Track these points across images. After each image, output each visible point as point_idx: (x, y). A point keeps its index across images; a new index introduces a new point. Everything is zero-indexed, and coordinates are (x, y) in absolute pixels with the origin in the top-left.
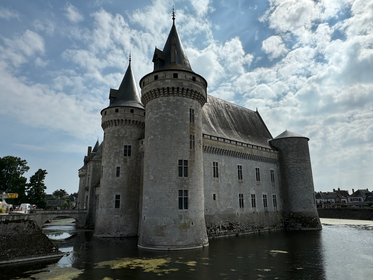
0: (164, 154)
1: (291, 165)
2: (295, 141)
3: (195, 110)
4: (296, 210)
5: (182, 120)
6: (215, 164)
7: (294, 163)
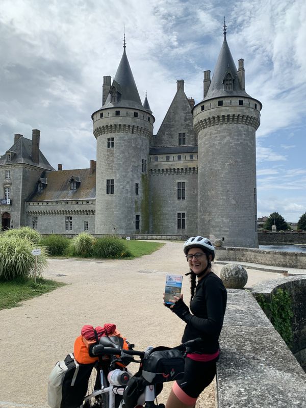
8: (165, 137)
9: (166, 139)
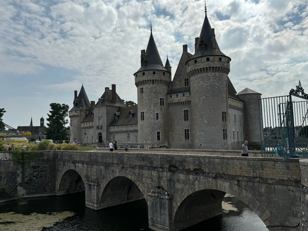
1: (251, 112)
2: (255, 96)
4: (254, 141)
8: (177, 82)
9: (178, 83)
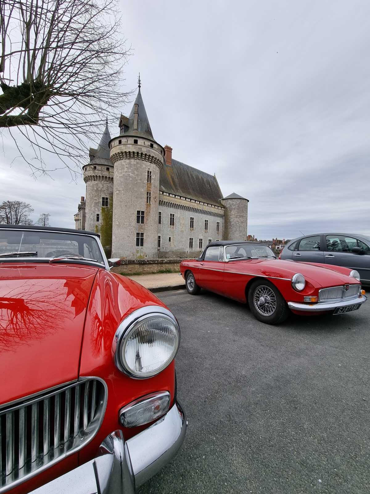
0: (126, 206)
3: (152, 172)
5: (140, 180)
6: (172, 216)
7: (234, 218)
